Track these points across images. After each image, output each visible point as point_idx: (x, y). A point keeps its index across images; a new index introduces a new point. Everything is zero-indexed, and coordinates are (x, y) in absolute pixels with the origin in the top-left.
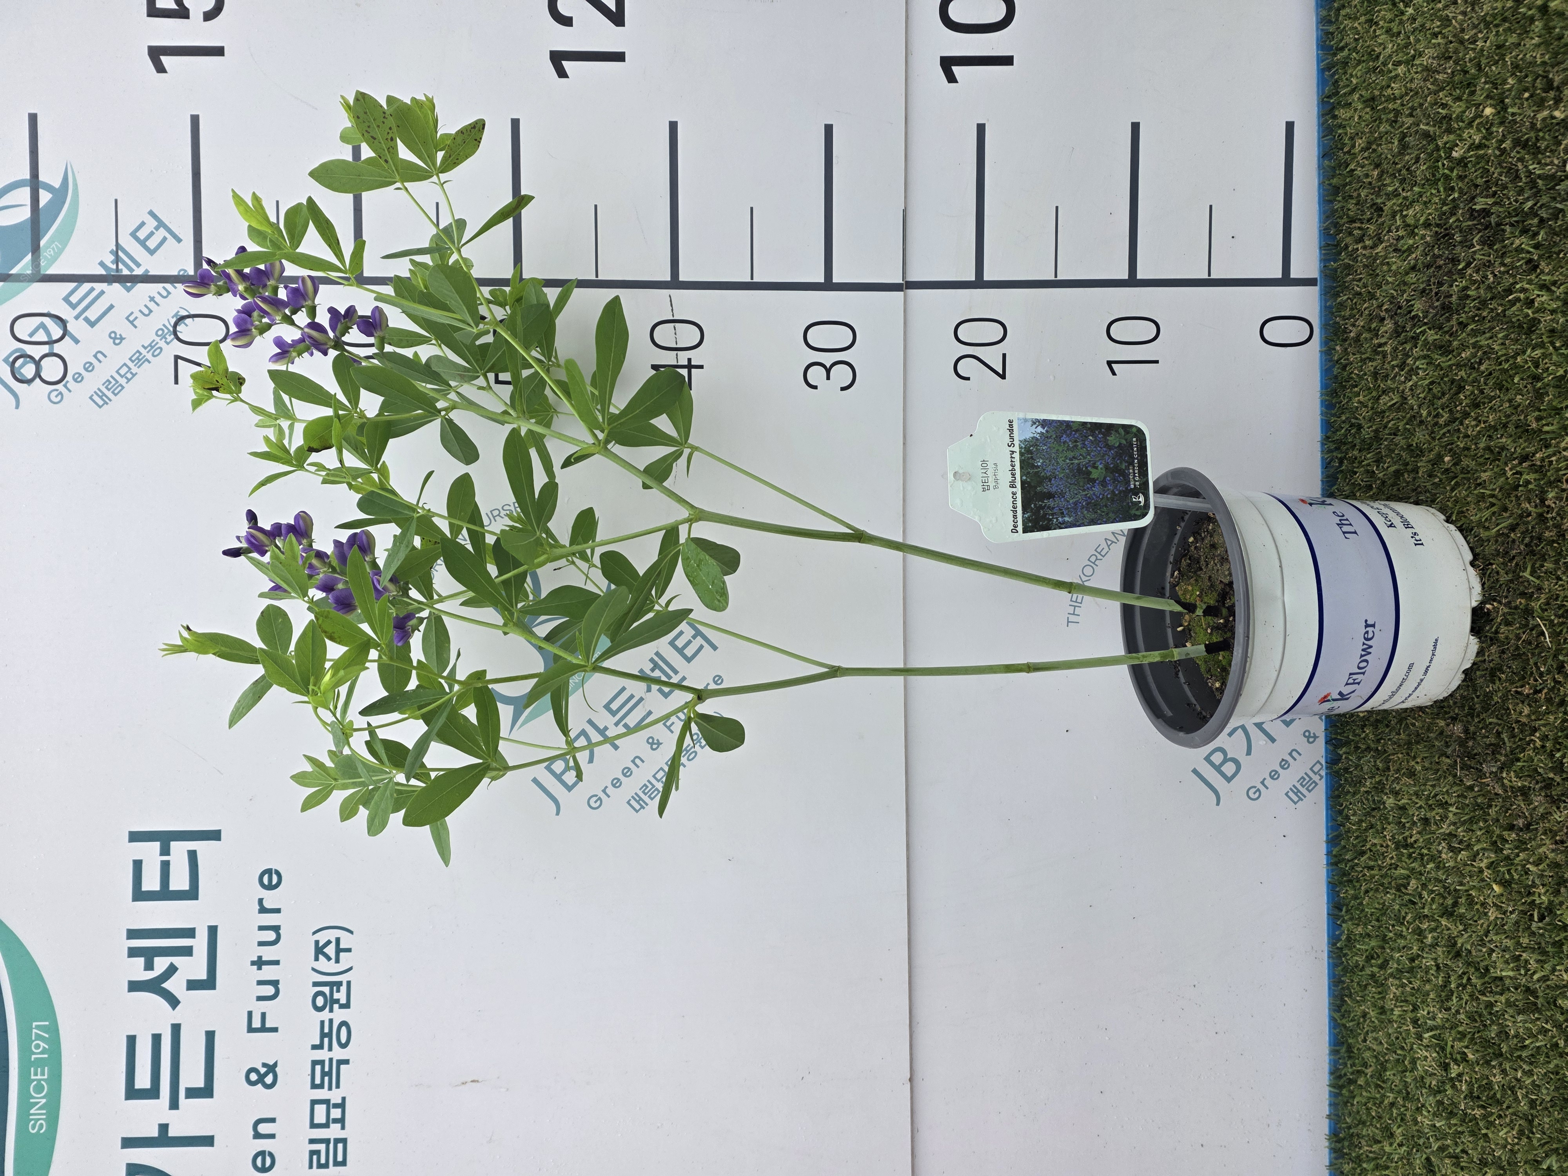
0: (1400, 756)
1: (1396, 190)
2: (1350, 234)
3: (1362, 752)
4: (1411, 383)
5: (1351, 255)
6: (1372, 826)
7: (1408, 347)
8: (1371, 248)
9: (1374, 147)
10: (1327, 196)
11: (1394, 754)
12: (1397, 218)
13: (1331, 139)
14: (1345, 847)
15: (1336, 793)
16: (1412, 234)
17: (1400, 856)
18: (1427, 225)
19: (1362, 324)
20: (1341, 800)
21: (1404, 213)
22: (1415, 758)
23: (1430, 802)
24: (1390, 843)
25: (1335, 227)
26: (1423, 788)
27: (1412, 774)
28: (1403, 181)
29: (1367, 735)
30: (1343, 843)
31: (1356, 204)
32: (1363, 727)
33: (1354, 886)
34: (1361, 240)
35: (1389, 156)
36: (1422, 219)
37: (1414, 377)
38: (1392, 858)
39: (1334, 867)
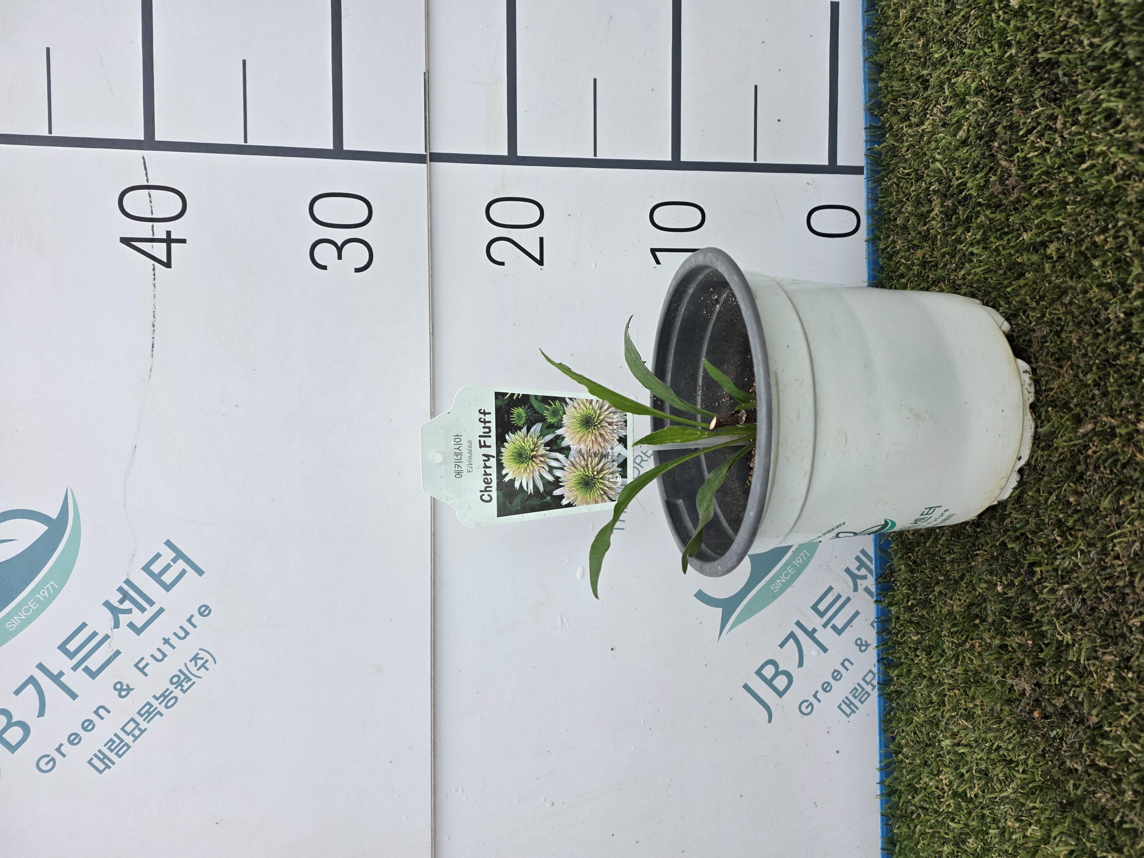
0: (957, 692)
1: (943, 57)
2: (896, 113)
3: (915, 678)
4: (963, 272)
5: (897, 135)
6: (925, 764)
7: (959, 230)
8: (917, 126)
9: (919, 15)
10: (870, 75)
11: (949, 690)
12: (946, 87)
13: (872, 15)
14: (896, 778)
15: (888, 717)
16: (963, 103)
17: (959, 807)
18: (979, 91)
19: (909, 209)
20: (894, 724)
21: (953, 81)
22: (973, 699)
23: (993, 756)
24: (946, 788)
25: (880, 107)
26: (983, 736)
27: (970, 716)
28: (950, 45)
29: (921, 660)
30: (895, 774)
31: (901, 80)
32: (916, 650)
33: (908, 825)
34: (906, 118)
35: (935, 20)
36: (973, 86)
37: (967, 265)
38: (949, 806)
39: (886, 798)
